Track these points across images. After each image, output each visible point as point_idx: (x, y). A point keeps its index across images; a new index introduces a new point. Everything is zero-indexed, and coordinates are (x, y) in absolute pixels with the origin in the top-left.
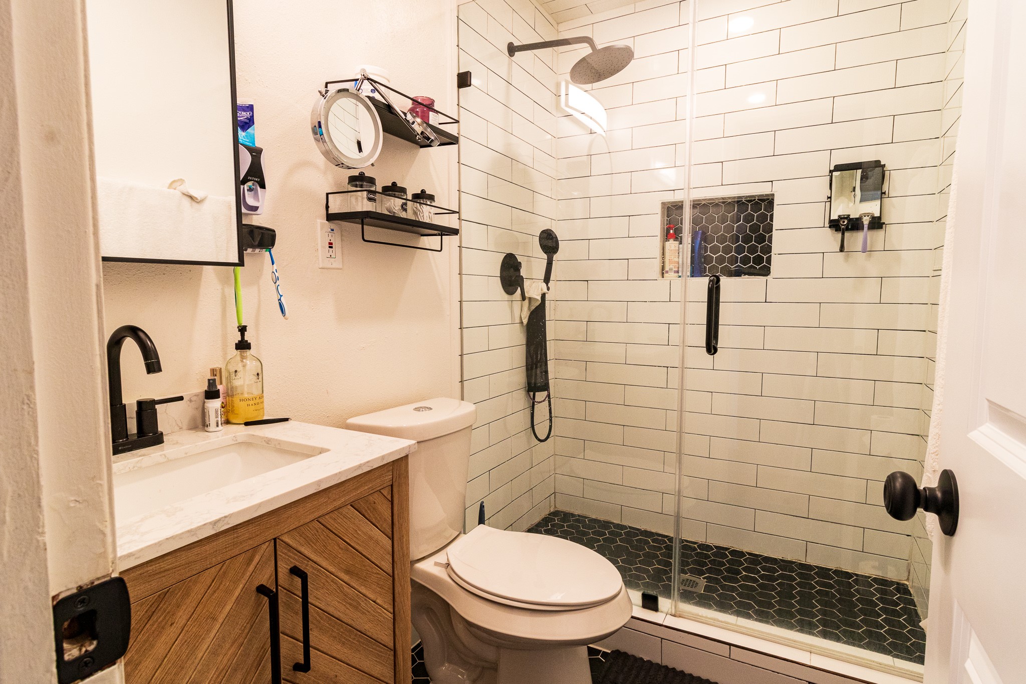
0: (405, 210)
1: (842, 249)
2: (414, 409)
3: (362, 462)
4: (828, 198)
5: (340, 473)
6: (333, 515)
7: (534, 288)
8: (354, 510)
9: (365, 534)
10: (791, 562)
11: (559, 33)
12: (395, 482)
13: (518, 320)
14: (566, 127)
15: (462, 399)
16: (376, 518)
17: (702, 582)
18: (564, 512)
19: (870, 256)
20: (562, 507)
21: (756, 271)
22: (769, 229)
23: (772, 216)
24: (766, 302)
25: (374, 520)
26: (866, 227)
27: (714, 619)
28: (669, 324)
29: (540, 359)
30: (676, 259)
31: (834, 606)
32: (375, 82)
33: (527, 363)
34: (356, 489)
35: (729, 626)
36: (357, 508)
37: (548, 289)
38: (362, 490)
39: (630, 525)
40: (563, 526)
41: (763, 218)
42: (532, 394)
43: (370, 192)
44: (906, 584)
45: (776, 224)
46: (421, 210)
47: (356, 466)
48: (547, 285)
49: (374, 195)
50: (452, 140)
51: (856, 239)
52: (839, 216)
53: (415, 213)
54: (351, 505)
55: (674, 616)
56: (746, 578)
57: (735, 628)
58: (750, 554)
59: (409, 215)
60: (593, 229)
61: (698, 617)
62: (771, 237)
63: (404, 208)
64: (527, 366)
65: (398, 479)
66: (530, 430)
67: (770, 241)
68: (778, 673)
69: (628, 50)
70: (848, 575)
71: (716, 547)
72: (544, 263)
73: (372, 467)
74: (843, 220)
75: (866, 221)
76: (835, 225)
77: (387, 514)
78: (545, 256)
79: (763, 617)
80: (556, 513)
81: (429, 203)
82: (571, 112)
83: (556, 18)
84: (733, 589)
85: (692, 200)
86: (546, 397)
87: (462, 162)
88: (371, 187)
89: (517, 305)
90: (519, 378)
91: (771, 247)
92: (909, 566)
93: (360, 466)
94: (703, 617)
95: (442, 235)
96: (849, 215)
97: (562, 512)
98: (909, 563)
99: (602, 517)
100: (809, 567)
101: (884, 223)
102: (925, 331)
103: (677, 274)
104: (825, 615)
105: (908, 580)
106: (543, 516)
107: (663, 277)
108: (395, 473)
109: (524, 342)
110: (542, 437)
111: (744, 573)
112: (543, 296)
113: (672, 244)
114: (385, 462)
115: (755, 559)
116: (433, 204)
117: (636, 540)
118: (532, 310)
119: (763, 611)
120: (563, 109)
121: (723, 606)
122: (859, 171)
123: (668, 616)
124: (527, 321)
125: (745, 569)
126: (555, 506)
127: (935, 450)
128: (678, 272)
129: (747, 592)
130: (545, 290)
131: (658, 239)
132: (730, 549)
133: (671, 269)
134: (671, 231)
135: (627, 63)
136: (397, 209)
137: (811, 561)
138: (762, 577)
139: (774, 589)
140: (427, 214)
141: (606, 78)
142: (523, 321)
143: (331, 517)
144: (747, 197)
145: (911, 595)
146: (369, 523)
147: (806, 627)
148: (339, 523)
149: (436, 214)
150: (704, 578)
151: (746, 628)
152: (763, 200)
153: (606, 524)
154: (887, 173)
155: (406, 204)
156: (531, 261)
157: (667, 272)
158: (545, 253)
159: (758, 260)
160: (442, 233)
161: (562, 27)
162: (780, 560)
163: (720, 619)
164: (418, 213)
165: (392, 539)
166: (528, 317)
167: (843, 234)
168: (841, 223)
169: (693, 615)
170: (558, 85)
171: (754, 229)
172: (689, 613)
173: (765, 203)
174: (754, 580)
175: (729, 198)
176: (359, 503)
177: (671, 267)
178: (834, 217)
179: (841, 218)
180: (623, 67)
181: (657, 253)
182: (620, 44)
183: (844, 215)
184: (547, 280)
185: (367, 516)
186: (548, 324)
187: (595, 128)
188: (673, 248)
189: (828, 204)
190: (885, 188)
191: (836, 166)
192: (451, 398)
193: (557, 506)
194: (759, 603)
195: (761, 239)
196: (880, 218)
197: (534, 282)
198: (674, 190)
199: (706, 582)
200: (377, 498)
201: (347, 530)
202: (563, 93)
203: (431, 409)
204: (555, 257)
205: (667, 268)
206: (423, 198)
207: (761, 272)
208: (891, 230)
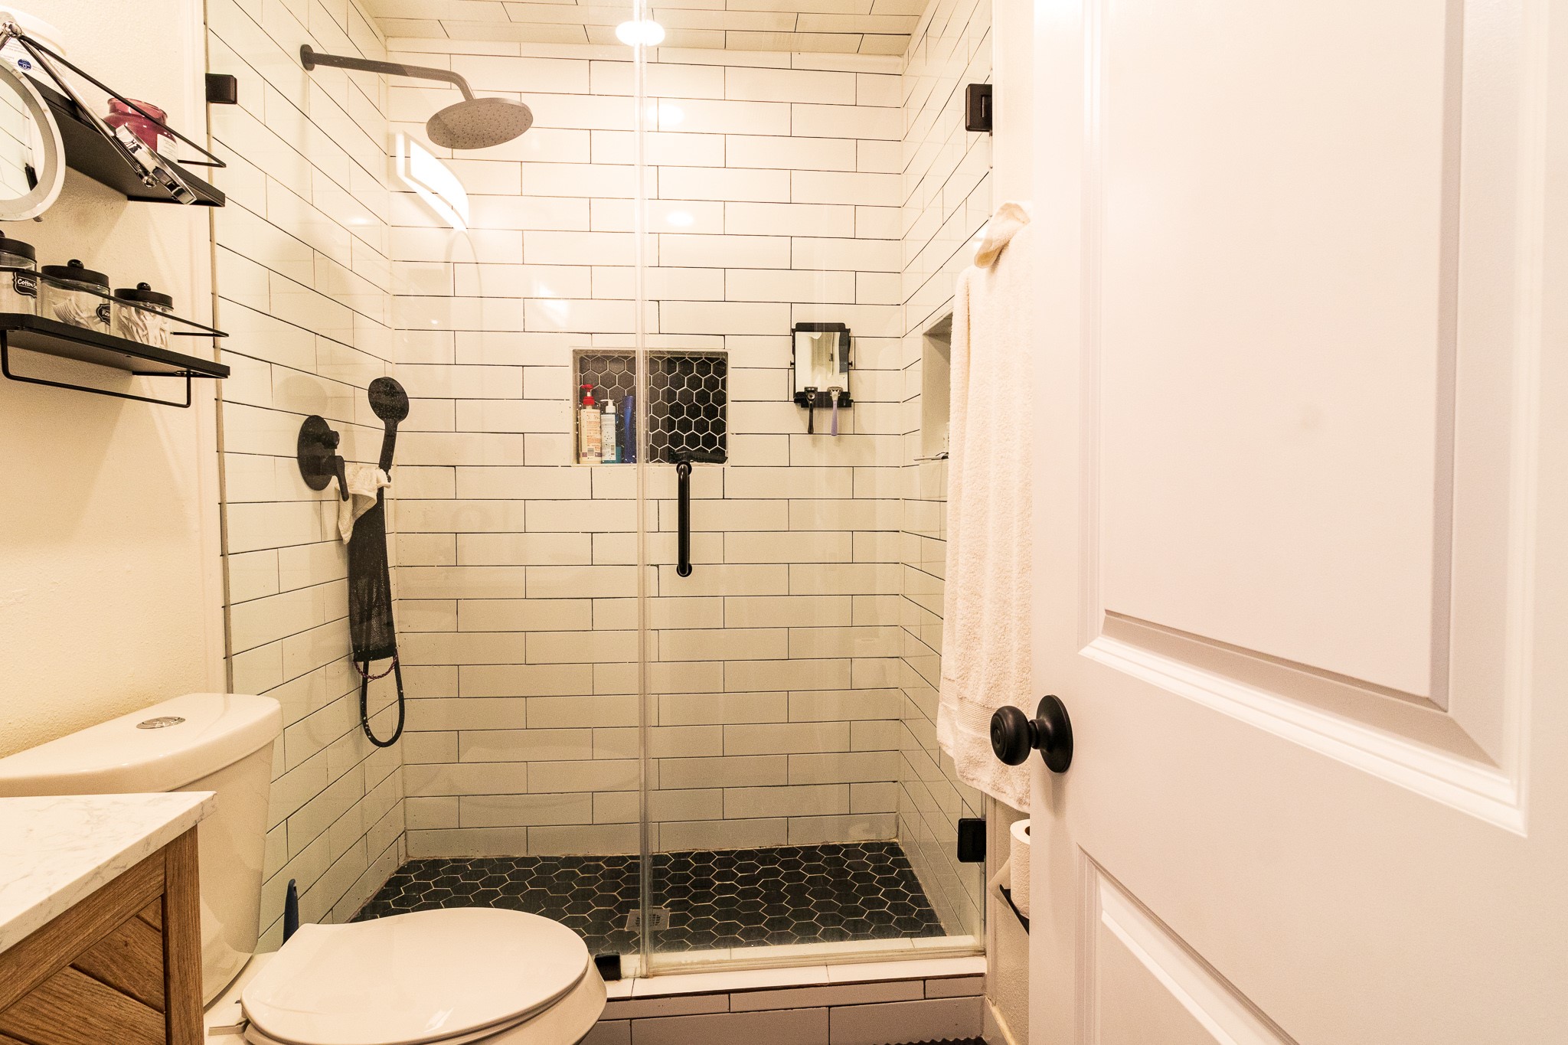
0: (107, 320)
1: (811, 431)
2: (139, 726)
3: (101, 862)
4: (792, 364)
5: (50, 899)
6: (29, 1003)
7: (363, 479)
8: (80, 974)
9: (107, 1019)
10: (772, 850)
11: (388, 53)
12: (171, 887)
13: (332, 535)
14: (404, 210)
15: (230, 689)
16: (130, 978)
17: (665, 913)
18: (424, 861)
19: (839, 440)
20: (417, 855)
21: (707, 457)
22: (722, 399)
23: (724, 382)
24: (724, 498)
25: (125, 984)
26: (835, 403)
27: (703, 963)
28: (592, 533)
29: (377, 599)
30: (599, 437)
31: (830, 894)
32: (40, 47)
33: (350, 611)
34: (83, 926)
35: (726, 966)
36: (86, 967)
37: (389, 479)
38: (98, 922)
39: (542, 855)
40: (428, 886)
41: (712, 384)
42: (361, 664)
43: (20, 273)
44: (895, 842)
45: (731, 393)
46: (140, 323)
47: (88, 874)
48: (387, 474)
49: (33, 283)
50: (211, 198)
51: (825, 418)
52: (806, 388)
53: (124, 327)
54: (73, 966)
55: (646, 977)
56: (723, 889)
57: (733, 965)
58: (718, 853)
59: (113, 330)
60: (461, 382)
61: (683, 967)
62: (724, 410)
63: (102, 313)
64: (351, 615)
65: (176, 878)
66: (360, 729)
67: (724, 414)
68: (792, 1009)
69: (526, 112)
70: (835, 849)
71: (674, 855)
72: (380, 437)
73: (125, 867)
74: (810, 394)
75: (835, 396)
76: (802, 399)
77: (153, 961)
78: (381, 424)
79: (755, 937)
80: (412, 866)
81: (159, 310)
82: (414, 187)
83: (383, 26)
84: (709, 910)
85: (648, 350)
86: (391, 668)
87: (217, 240)
88: (22, 263)
89: (329, 510)
90: (338, 639)
91: (724, 425)
92: (897, 819)
93: (97, 873)
94: (687, 964)
95: (189, 376)
96: (817, 389)
97: (420, 862)
98: (897, 816)
99: (494, 853)
100: (790, 852)
101: (852, 401)
102: (898, 531)
103: (599, 459)
104: (823, 910)
105: (897, 836)
106: (386, 877)
107: (578, 462)
108: (170, 866)
109: (346, 574)
110: (384, 738)
111: (717, 883)
112: (380, 492)
113: (589, 414)
114: (152, 850)
115: (728, 858)
116: (169, 313)
117: (557, 877)
118: (359, 516)
119: (751, 930)
120: (402, 181)
121: (702, 938)
122: (838, 334)
123: (636, 980)
124: (350, 537)
125: (718, 877)
126: (407, 854)
127: (961, 673)
128: (601, 455)
129: (727, 910)
130: (384, 481)
131: (571, 403)
132: (693, 853)
133: (591, 451)
134: (589, 394)
135: (522, 131)
136: (84, 315)
137: (795, 843)
138: (741, 881)
139: (757, 893)
140: (153, 330)
141: (485, 146)
142: (343, 536)
143: (23, 1010)
144: (692, 353)
145: (903, 854)
146: (116, 992)
147: (807, 934)
148: (45, 1016)
149: (175, 334)
150: (666, 907)
151: (746, 960)
152: (712, 360)
153: (504, 863)
154: (852, 339)
155: (107, 308)
156: (353, 431)
157: (585, 455)
158: (381, 418)
159: (709, 441)
160: (189, 372)
161: (392, 44)
162: (757, 850)
163: (711, 960)
164: (134, 329)
165: (166, 1010)
166: (352, 529)
167: (811, 411)
168: (809, 397)
169: (673, 966)
170: (390, 139)
171: (703, 397)
172: (667, 965)
173: (715, 365)
174: (732, 888)
175: (668, 352)
176: (91, 955)
177: (591, 447)
178: (800, 389)
179: (808, 390)
180: (515, 136)
181: (570, 427)
182: (513, 99)
183: (811, 388)
184: (386, 463)
185: (110, 979)
186: (390, 540)
187: (450, 219)
188: (592, 419)
189: (791, 371)
190: (852, 359)
191: (798, 325)
192: (208, 691)
193: (409, 853)
194: (747, 920)
195: (711, 412)
196: (848, 394)
197: (361, 468)
198: (591, 334)
199: (671, 911)
200: (133, 931)
201: (63, 1024)
202: (400, 152)
203: (181, 720)
204: (402, 425)
205: (585, 449)
206: (144, 300)
207: (713, 457)
208: (860, 409)
